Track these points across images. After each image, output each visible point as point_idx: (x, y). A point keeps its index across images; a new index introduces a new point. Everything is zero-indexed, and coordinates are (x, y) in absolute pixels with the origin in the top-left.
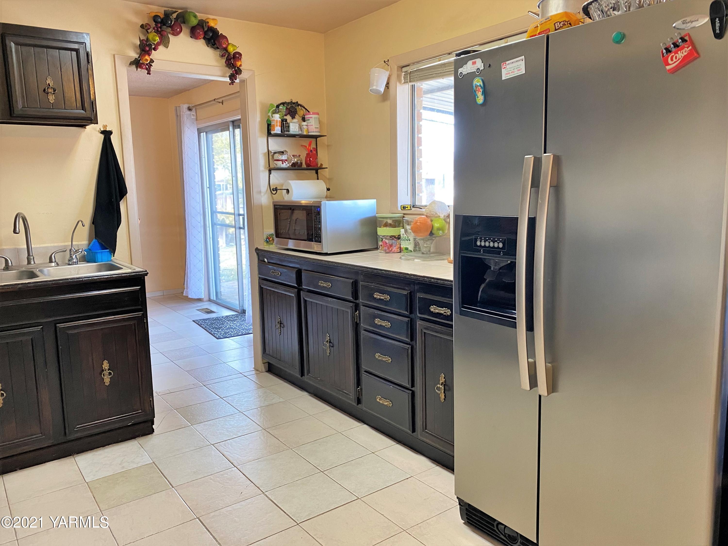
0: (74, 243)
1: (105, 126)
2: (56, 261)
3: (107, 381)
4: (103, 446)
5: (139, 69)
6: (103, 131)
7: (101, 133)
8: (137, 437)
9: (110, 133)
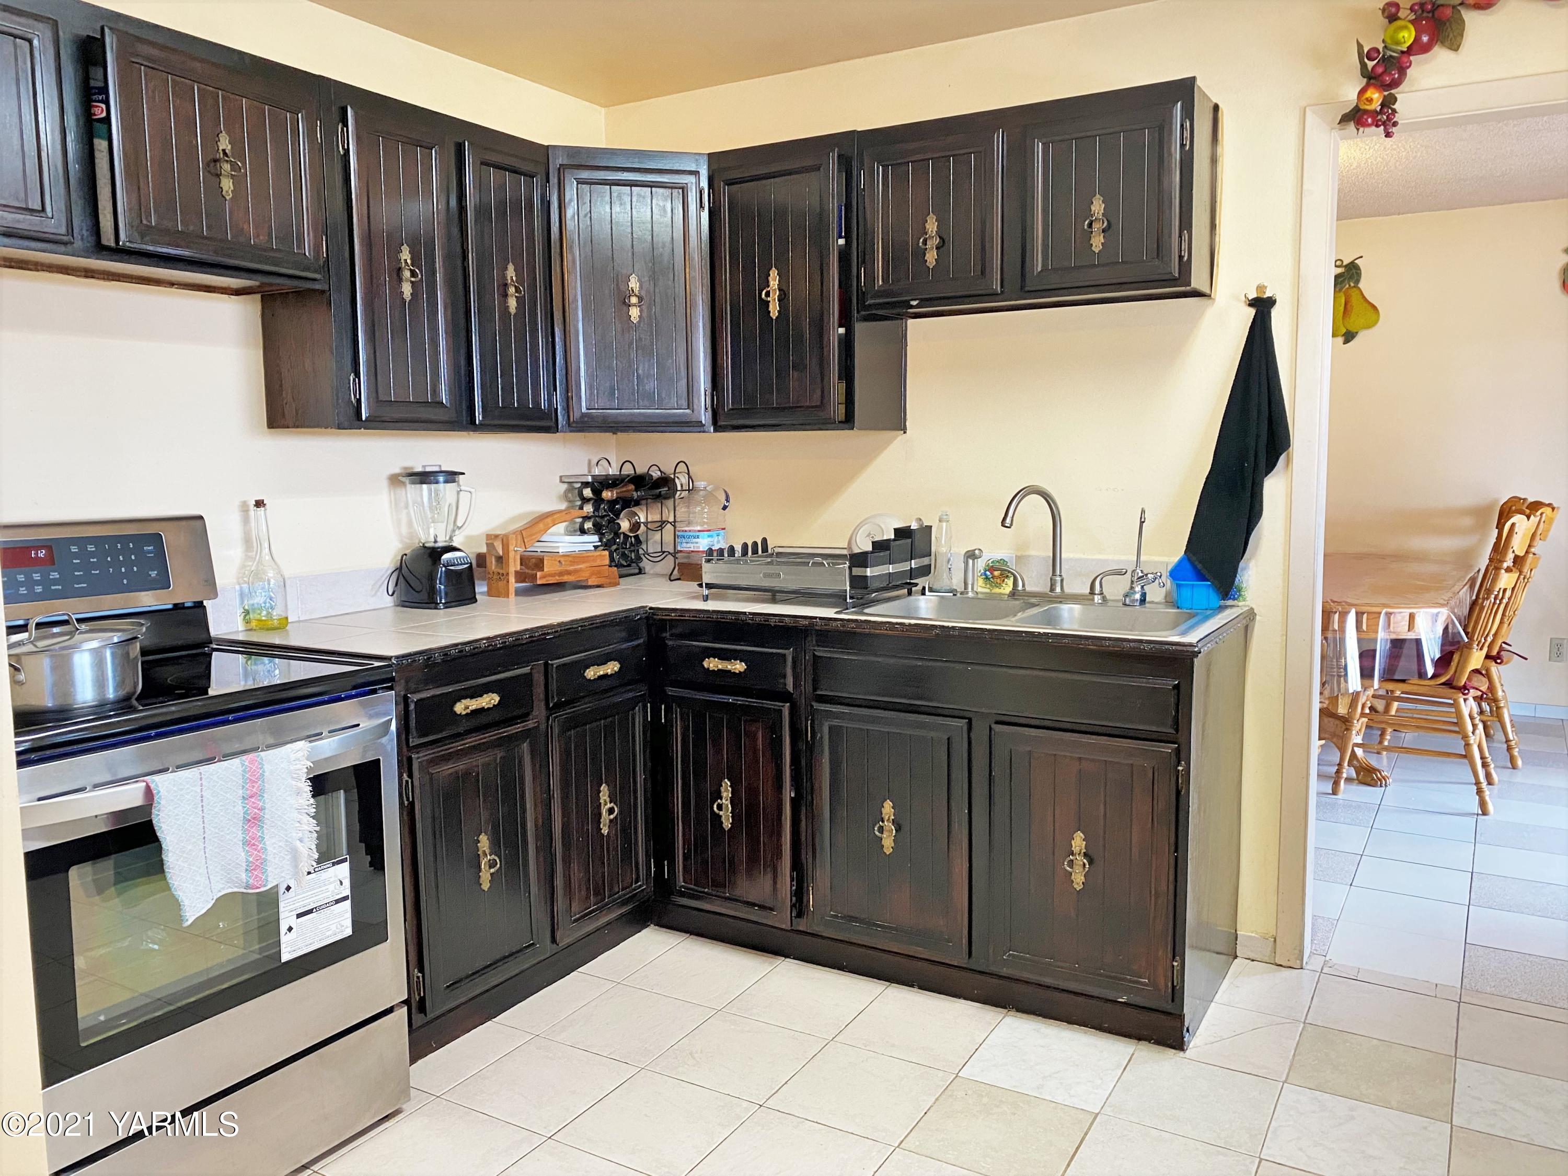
0: (1143, 558)
1: (1261, 288)
2: (1102, 594)
3: (1078, 880)
4: (1070, 1021)
5: (1361, 129)
6: (1254, 299)
7: (1251, 305)
8: (1145, 1040)
9: (1271, 302)
